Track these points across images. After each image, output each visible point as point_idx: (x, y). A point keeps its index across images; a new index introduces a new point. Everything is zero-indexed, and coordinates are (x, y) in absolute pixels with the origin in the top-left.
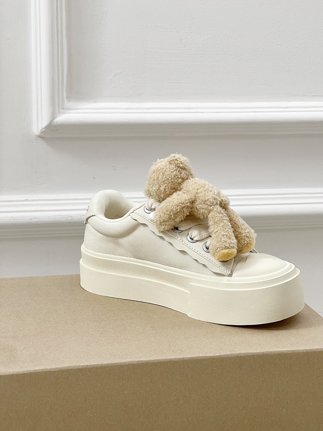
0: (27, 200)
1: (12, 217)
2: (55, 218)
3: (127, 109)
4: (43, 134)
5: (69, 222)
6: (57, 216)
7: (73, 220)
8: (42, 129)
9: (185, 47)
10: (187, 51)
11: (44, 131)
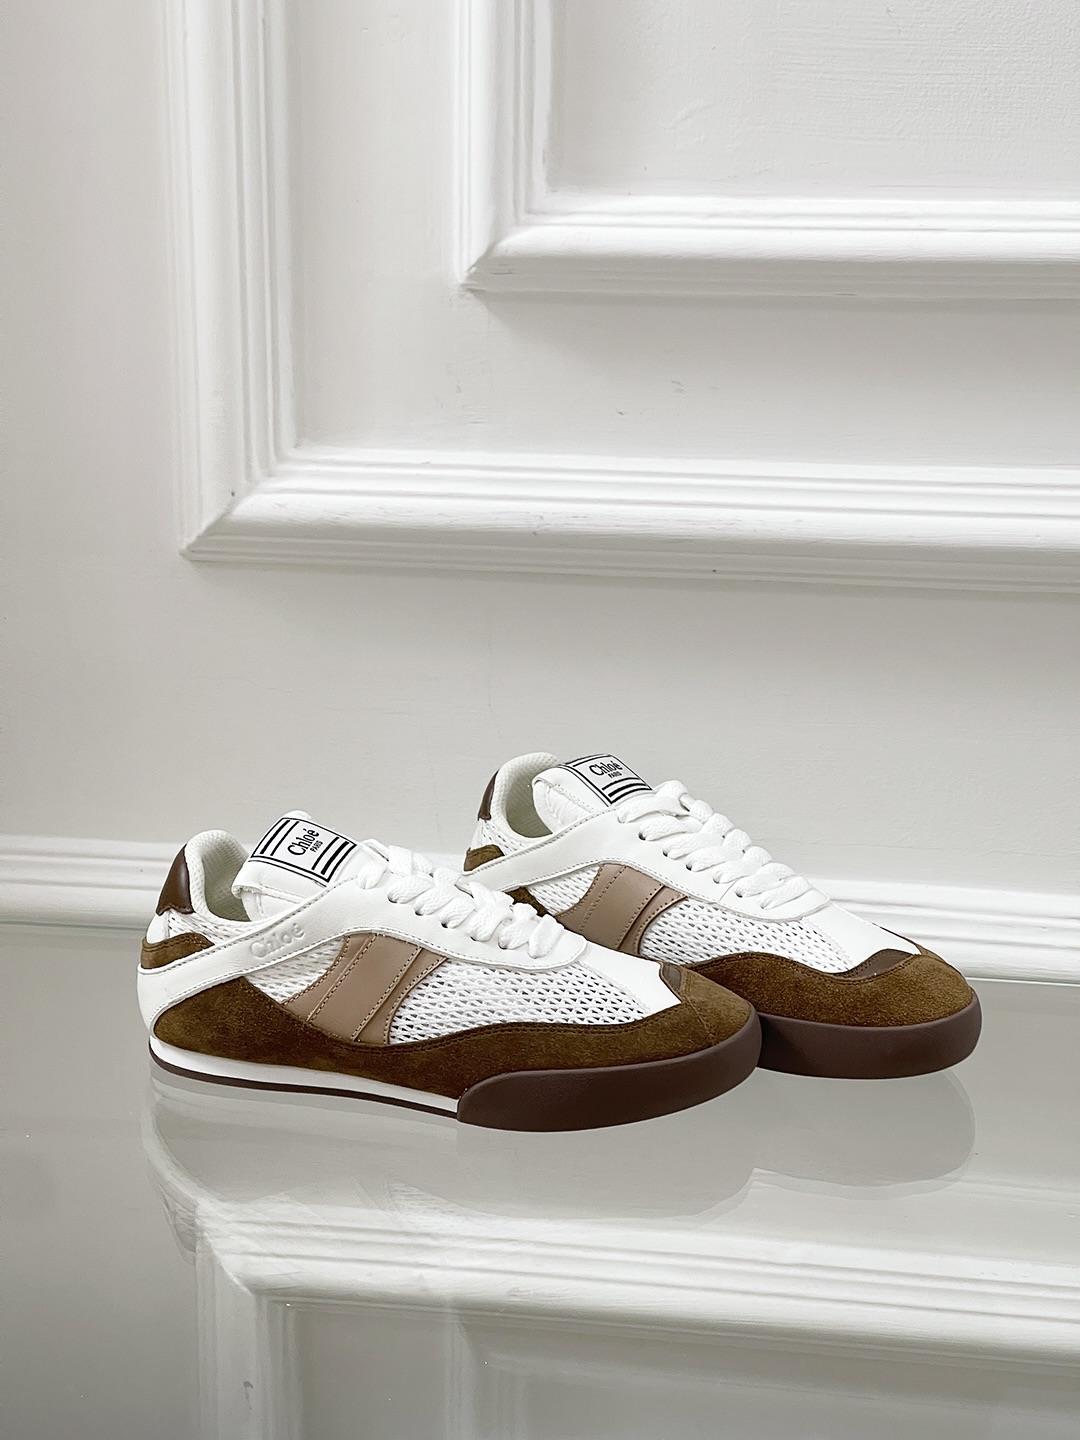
0: (427, 465)
1: (381, 508)
2: (497, 519)
3: (712, 215)
4: (475, 282)
5: (535, 533)
6: (501, 513)
7: (547, 527)
8: (471, 268)
9: (900, 31)
10: (906, 45)
11: (475, 273)
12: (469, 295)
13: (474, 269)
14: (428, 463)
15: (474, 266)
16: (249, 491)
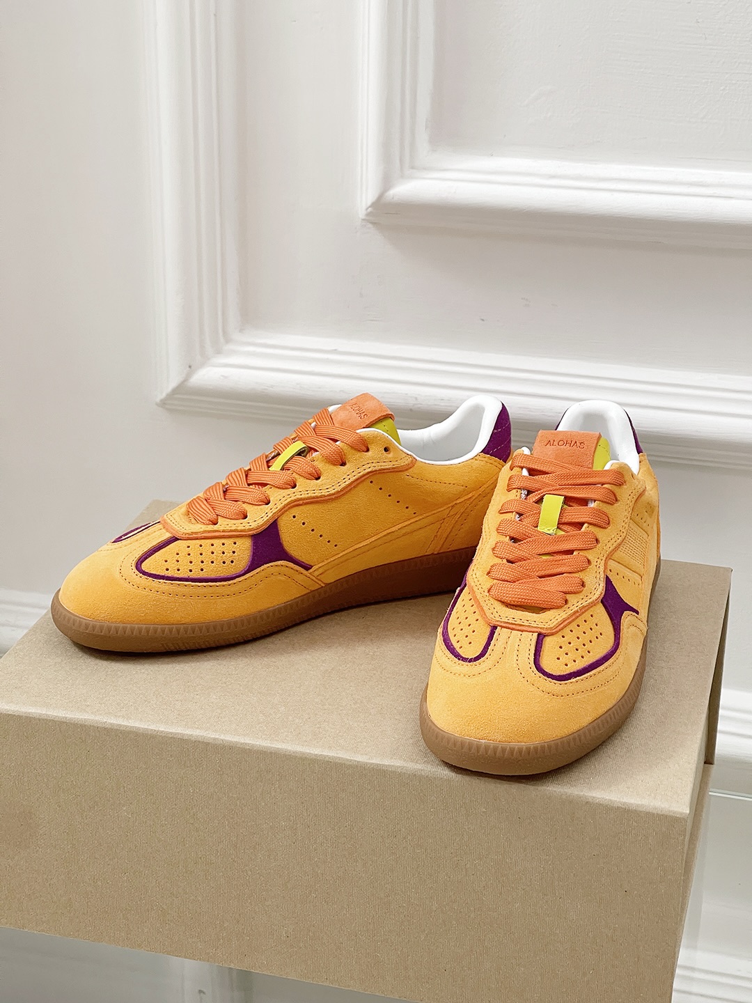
3: (552, 177)
4: (373, 218)
5: (411, 410)
7: (419, 406)
8: (367, 209)
9: (706, 38)
10: (711, 49)
11: (371, 212)
12: (370, 225)
13: (370, 210)
14: (336, 350)
15: (370, 207)
16: (202, 365)
